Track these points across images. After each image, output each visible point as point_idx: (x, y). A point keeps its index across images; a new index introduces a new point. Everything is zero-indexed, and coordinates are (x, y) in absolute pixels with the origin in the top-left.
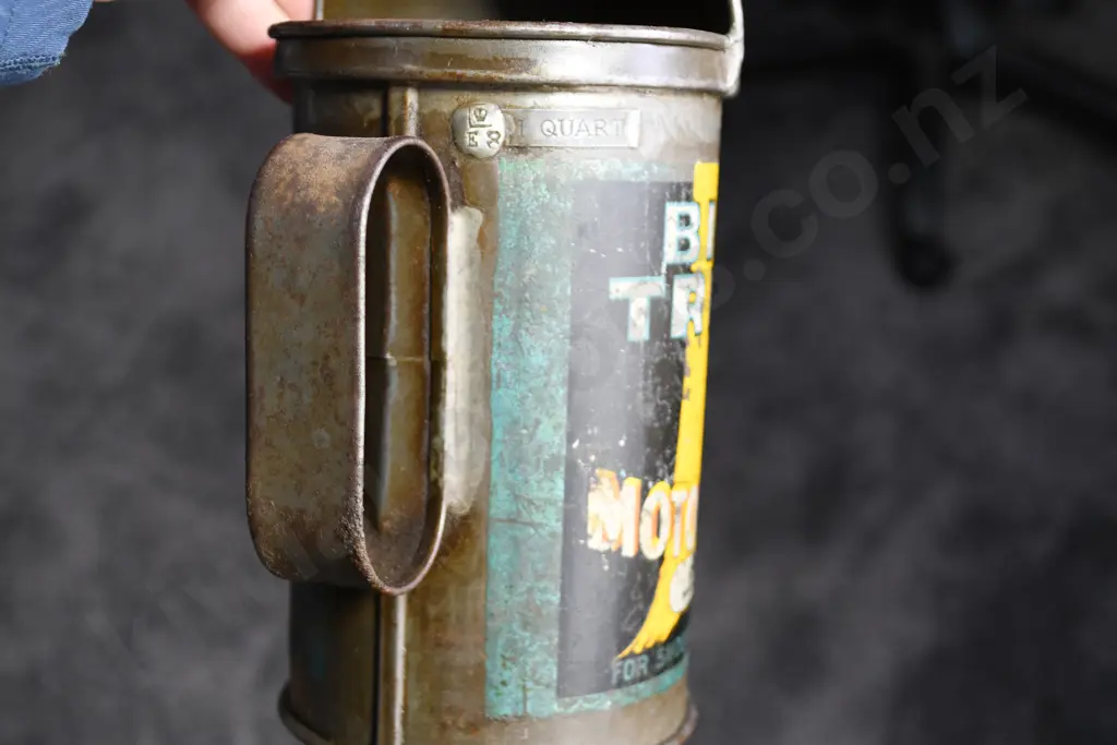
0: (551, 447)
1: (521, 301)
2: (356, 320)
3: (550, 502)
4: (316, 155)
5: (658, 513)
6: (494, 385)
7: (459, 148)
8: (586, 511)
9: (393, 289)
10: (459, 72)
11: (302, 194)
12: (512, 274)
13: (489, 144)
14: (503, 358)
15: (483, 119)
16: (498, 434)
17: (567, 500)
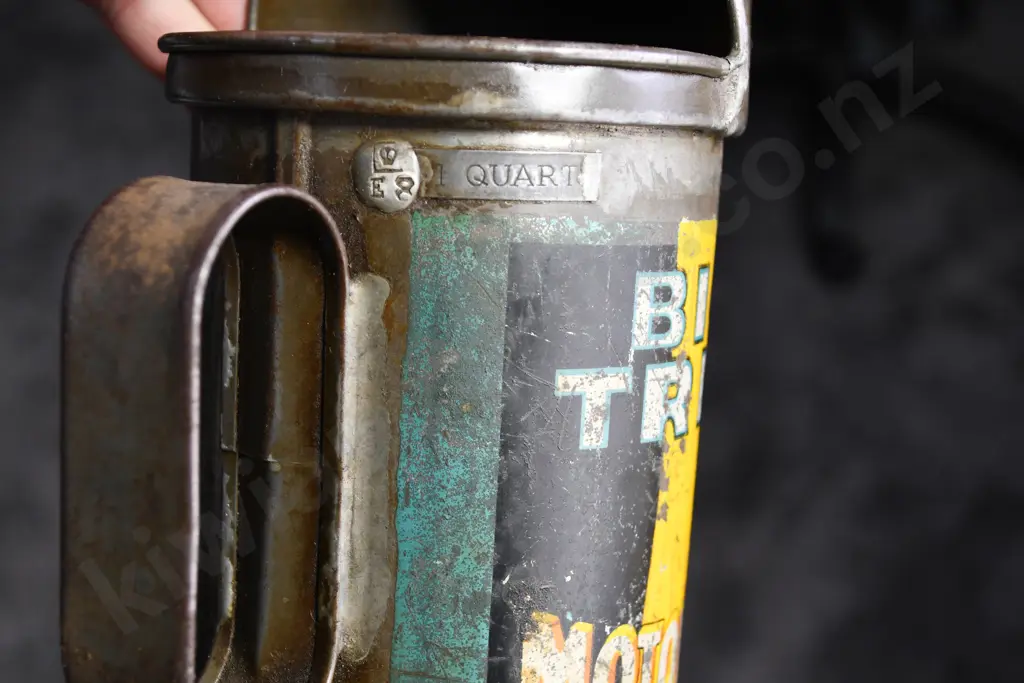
0: (472, 583)
1: (438, 396)
2: (186, 431)
3: (471, 652)
4: (156, 207)
5: (619, 661)
6: (401, 501)
7: (362, 198)
8: (520, 666)
9: (278, 374)
10: (358, 100)
11: (129, 259)
12: (426, 360)
13: (398, 194)
14: (413, 468)
15: (391, 161)
16: (405, 565)
17: (492, 652)
